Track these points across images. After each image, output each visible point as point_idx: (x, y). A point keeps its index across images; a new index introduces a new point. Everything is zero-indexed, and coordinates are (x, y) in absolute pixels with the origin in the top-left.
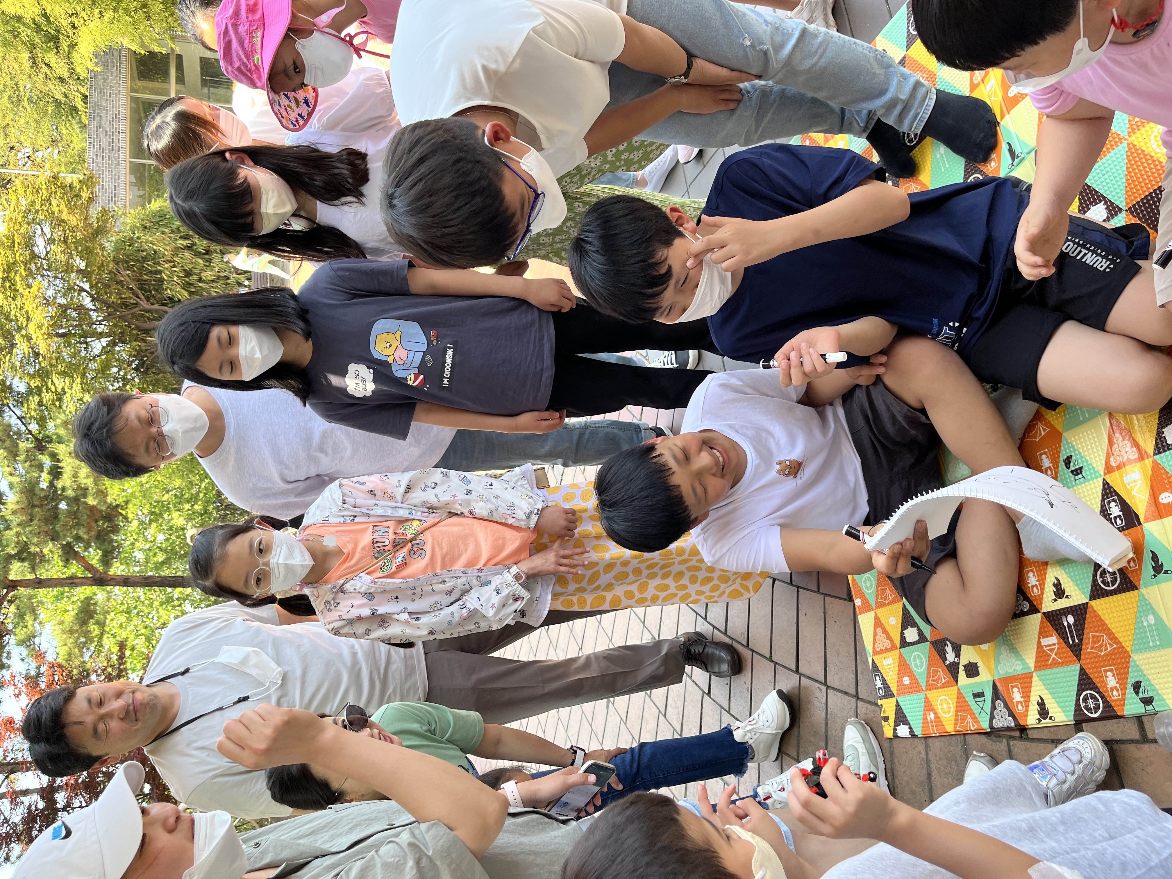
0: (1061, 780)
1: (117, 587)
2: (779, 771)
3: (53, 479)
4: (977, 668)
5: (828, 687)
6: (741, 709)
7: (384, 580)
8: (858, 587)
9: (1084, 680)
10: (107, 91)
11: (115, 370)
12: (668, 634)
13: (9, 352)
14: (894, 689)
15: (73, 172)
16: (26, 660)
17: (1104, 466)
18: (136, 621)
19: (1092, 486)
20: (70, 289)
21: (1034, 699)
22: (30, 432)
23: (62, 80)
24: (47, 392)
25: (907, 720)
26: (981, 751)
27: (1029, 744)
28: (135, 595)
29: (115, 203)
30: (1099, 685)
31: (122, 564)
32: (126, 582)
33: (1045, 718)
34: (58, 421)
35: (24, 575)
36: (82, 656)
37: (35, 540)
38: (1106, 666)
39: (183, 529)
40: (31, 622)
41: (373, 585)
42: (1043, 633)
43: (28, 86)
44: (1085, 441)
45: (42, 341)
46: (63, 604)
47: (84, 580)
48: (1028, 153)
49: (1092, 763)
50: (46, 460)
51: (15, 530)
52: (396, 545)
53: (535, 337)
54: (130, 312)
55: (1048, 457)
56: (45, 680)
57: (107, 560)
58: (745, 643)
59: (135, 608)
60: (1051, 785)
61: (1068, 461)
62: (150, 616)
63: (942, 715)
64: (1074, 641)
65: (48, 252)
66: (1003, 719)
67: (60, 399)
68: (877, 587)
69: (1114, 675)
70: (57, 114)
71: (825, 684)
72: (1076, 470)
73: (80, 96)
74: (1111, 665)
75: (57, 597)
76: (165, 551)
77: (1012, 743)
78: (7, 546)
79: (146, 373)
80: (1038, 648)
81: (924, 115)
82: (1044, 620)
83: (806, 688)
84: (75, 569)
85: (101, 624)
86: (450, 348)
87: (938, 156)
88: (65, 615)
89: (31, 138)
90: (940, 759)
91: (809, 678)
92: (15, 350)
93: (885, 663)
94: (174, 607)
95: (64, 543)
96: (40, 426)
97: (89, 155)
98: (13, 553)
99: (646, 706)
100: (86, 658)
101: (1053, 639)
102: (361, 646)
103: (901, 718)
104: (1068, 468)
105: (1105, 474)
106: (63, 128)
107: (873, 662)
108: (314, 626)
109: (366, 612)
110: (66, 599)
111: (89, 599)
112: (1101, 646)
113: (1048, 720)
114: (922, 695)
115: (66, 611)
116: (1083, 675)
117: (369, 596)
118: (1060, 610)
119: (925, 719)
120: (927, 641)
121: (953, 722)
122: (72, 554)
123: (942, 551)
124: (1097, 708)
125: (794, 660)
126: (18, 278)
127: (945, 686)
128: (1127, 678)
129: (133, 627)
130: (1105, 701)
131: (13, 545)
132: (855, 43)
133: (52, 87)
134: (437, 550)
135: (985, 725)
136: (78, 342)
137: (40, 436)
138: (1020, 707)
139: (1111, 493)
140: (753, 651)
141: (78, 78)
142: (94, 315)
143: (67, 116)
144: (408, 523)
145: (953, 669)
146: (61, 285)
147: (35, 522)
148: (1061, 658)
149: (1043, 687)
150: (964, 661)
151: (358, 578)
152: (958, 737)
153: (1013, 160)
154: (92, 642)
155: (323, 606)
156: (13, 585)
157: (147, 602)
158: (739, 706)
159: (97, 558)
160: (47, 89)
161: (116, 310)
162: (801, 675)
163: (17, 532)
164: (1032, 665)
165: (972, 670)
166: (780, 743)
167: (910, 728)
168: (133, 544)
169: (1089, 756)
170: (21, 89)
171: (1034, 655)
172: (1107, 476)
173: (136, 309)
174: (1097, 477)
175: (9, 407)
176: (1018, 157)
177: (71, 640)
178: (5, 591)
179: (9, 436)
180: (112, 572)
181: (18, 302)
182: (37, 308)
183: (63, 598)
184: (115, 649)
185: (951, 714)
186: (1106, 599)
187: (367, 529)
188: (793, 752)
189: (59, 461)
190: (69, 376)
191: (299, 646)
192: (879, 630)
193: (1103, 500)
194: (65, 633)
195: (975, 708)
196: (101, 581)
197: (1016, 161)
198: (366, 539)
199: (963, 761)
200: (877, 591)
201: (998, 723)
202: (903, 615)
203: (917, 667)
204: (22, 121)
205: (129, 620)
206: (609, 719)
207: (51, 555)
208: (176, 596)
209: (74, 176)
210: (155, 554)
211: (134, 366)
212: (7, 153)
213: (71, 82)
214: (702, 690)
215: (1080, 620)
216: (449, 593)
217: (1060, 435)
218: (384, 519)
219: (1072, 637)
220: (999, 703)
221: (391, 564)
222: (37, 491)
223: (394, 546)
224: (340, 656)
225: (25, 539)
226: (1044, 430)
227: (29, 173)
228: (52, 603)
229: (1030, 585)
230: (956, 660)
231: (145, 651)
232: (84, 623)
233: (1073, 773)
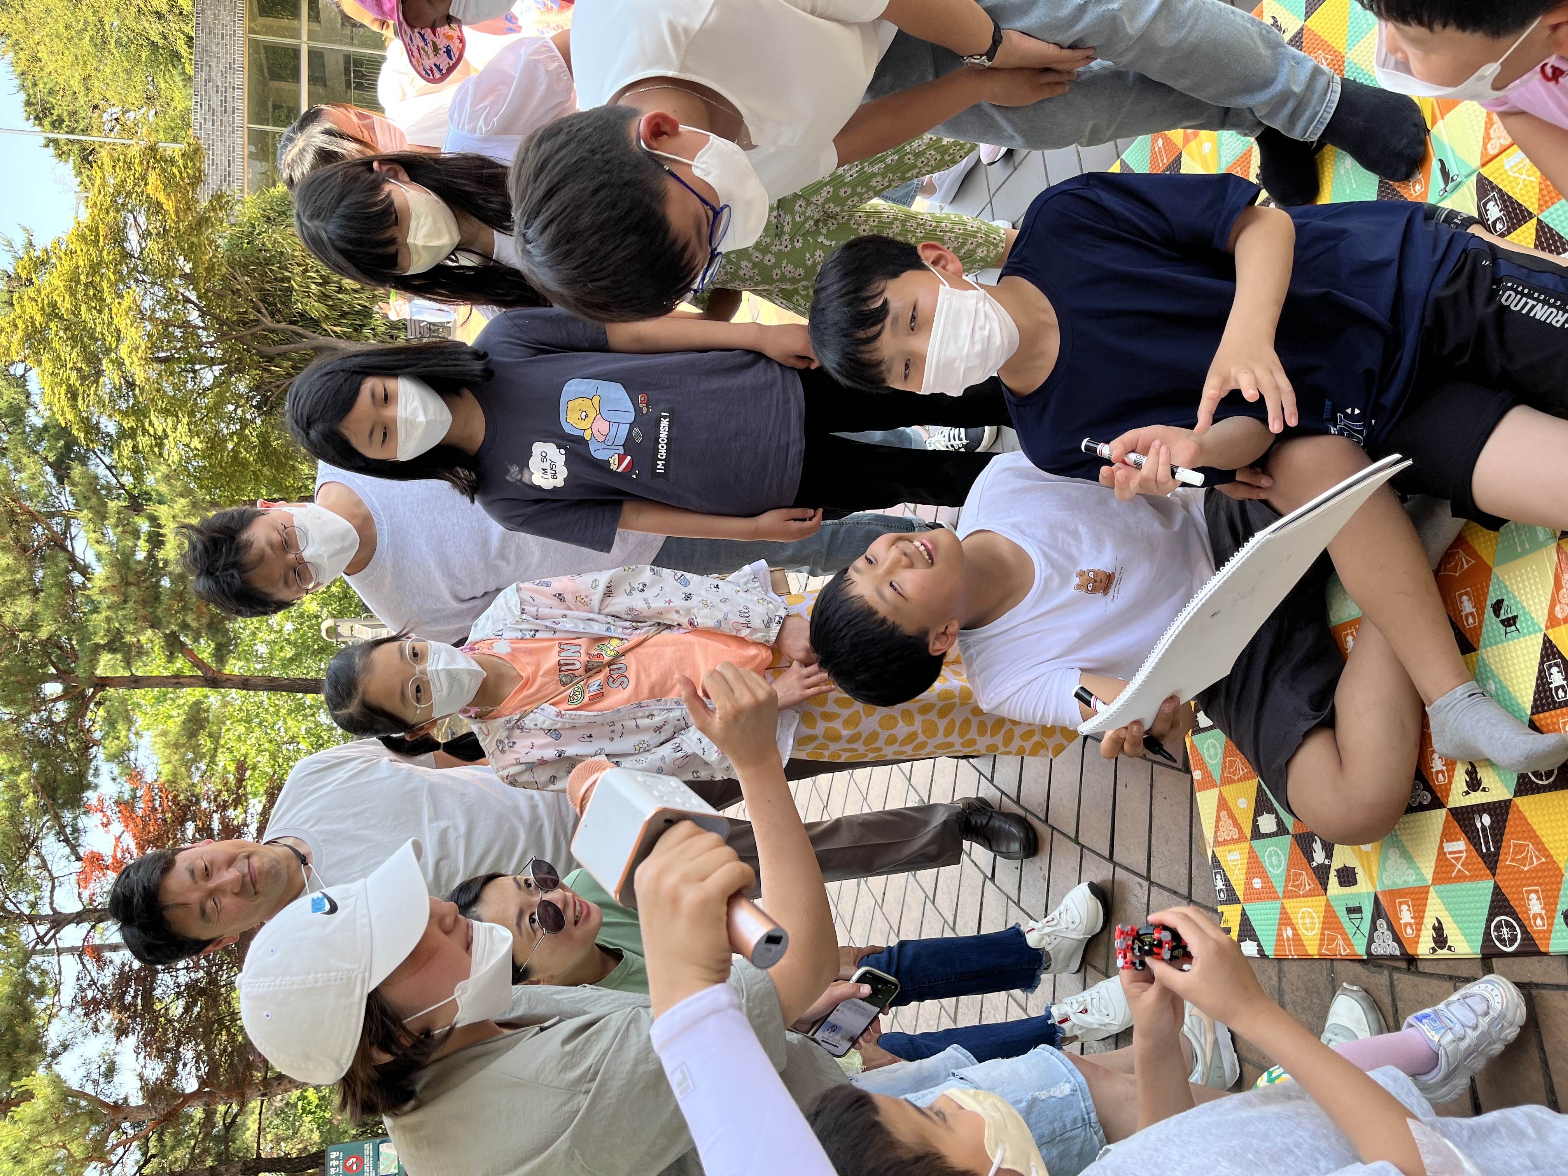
0: (1458, 1035)
1: (234, 690)
2: (1081, 986)
3: (153, 548)
4: (1355, 874)
5: (1151, 883)
6: (1033, 901)
7: (574, 712)
8: (1199, 754)
9: (1499, 901)
10: (219, 31)
11: (231, 408)
12: (941, 796)
13: (94, 382)
14: (1240, 892)
15: (175, 140)
16: (118, 780)
17: (1546, 617)
18: (258, 732)
19: (1529, 643)
20: (171, 300)
21: (1429, 921)
22: (122, 486)
23: (159, 16)
24: (144, 435)
25: (1255, 935)
26: (1353, 984)
27: (1418, 980)
28: (256, 699)
29: (229, 185)
30: (1518, 910)
31: (239, 659)
32: (245, 683)
33: (1442, 948)
34: (158, 474)
35: (116, 671)
36: (190, 777)
37: (131, 628)
38: (1530, 885)
39: (316, 617)
40: (124, 733)
41: (559, 719)
42: (1447, 836)
43: (115, 24)
44: (1523, 581)
45: (138, 368)
46: (166, 707)
47: (192, 680)
48: (1467, 176)
49: (1502, 1016)
50: (144, 526)
51: (104, 614)
52: (590, 669)
53: (778, 400)
54: (249, 332)
55: (1470, 599)
56: (142, 806)
57: (221, 653)
58: (1043, 817)
59: (257, 716)
60: (1444, 1042)
61: (1498, 607)
62: (276, 727)
63: (1302, 931)
64: (1488, 849)
65: (142, 249)
66: (1385, 945)
67: (161, 446)
68: (1224, 758)
69: (1539, 899)
70: (154, 62)
71: (1148, 878)
72: (1508, 619)
73: (182, 37)
74: (1535, 885)
75: (157, 699)
76: (294, 644)
77: (1396, 976)
78: (95, 633)
79: (268, 413)
80: (1439, 854)
81: (1325, 115)
82: (1451, 818)
83: (1121, 884)
84: (181, 664)
85: (215, 738)
86: (665, 418)
87: (1342, 172)
88: (169, 722)
89: (120, 94)
90: (1298, 989)
91: (1126, 869)
92: (101, 380)
93: (1230, 857)
94: (305, 716)
95: (168, 632)
96: (135, 478)
97: (196, 118)
98: (102, 642)
99: (909, 888)
100: (196, 780)
101: (1460, 845)
102: (543, 797)
103: (1247, 931)
104: (1498, 616)
105: (1547, 628)
106: (161, 80)
107: (1214, 856)
108: (481, 770)
109: (550, 754)
110: (169, 702)
111: (198, 703)
112: (1525, 858)
113: (1445, 951)
114: (1277, 905)
115: (170, 717)
116: (1497, 894)
117: (554, 733)
118: (1472, 806)
119: (1280, 935)
120: (1288, 833)
121: (1318, 942)
122: (177, 646)
123: (1315, 718)
124: (1513, 940)
125: (1108, 844)
126: (105, 285)
127: (1310, 894)
128: (1557, 904)
129: (254, 740)
130: (1525, 931)
131: (102, 633)
132: (1233, 12)
133: (147, 25)
134: (643, 677)
135: (1361, 950)
136: (183, 370)
137: (136, 492)
138: (1409, 931)
139: (1554, 654)
140: (1053, 828)
141: (181, 13)
142: (203, 334)
143: (166, 64)
144: (606, 643)
145: (1322, 874)
146: (161, 294)
147: (130, 604)
148: (1469, 871)
149: (1442, 907)
150: (1337, 864)
151: (539, 710)
152: (1324, 963)
153: (1446, 184)
154: (203, 756)
155: (494, 746)
156: (102, 683)
157: (271, 709)
158: (1032, 899)
159: (209, 650)
160: (140, 27)
161: (232, 329)
162: (1115, 864)
163: (107, 617)
164: (1429, 877)
165: (1347, 877)
166: (1085, 951)
167: (1259, 945)
168: (254, 634)
169: (1499, 1007)
170: (107, 28)
171: (1433, 864)
172: (1550, 631)
173: (258, 328)
174: (1535, 632)
175: (95, 453)
176: (1453, 180)
177: (177, 757)
178: (92, 690)
179: (96, 492)
180: (226, 671)
181: (105, 316)
182: (132, 326)
183: (165, 700)
184: (232, 768)
185: (1314, 932)
186: (1537, 797)
187: (552, 647)
188: (1100, 963)
189: (159, 526)
190: (172, 415)
191: (462, 795)
192: (1224, 813)
193: (1542, 663)
194: (168, 748)
195: (1349, 928)
196: (214, 681)
197: (1451, 185)
198: (551, 660)
199: (1328, 995)
200: (1224, 762)
201: (1378, 949)
202: (1258, 796)
203: (1272, 866)
204: (108, 71)
205: (249, 730)
206: (860, 901)
207: (150, 645)
208: (308, 703)
209: (177, 147)
210: (282, 649)
211: (254, 403)
212: (89, 114)
213: (171, 18)
214: (983, 873)
215: (1498, 822)
216: (658, 729)
217: (1490, 570)
218: (574, 636)
219: (1487, 843)
220: (1382, 923)
221: (583, 693)
222: (133, 566)
223: (587, 670)
224: (516, 810)
225: (117, 625)
226: (1468, 562)
227: (118, 141)
228: (152, 706)
229: (1434, 770)
230: (1326, 862)
231: (270, 771)
232: (192, 734)
233: (1475, 1028)
